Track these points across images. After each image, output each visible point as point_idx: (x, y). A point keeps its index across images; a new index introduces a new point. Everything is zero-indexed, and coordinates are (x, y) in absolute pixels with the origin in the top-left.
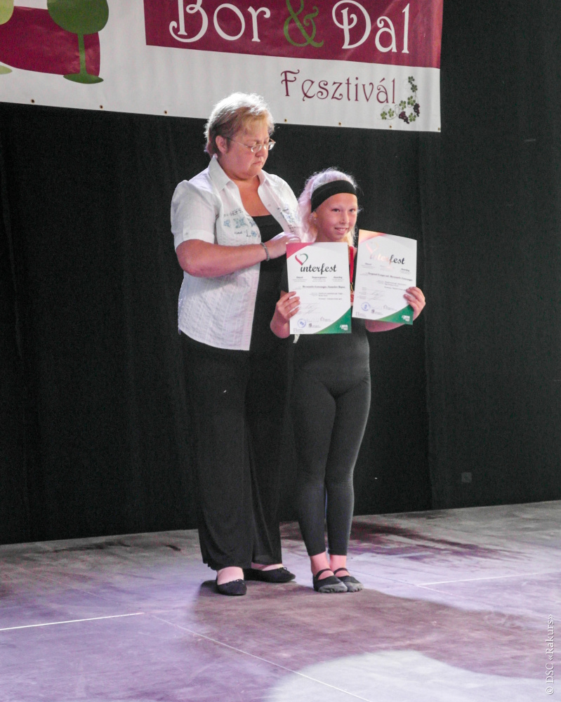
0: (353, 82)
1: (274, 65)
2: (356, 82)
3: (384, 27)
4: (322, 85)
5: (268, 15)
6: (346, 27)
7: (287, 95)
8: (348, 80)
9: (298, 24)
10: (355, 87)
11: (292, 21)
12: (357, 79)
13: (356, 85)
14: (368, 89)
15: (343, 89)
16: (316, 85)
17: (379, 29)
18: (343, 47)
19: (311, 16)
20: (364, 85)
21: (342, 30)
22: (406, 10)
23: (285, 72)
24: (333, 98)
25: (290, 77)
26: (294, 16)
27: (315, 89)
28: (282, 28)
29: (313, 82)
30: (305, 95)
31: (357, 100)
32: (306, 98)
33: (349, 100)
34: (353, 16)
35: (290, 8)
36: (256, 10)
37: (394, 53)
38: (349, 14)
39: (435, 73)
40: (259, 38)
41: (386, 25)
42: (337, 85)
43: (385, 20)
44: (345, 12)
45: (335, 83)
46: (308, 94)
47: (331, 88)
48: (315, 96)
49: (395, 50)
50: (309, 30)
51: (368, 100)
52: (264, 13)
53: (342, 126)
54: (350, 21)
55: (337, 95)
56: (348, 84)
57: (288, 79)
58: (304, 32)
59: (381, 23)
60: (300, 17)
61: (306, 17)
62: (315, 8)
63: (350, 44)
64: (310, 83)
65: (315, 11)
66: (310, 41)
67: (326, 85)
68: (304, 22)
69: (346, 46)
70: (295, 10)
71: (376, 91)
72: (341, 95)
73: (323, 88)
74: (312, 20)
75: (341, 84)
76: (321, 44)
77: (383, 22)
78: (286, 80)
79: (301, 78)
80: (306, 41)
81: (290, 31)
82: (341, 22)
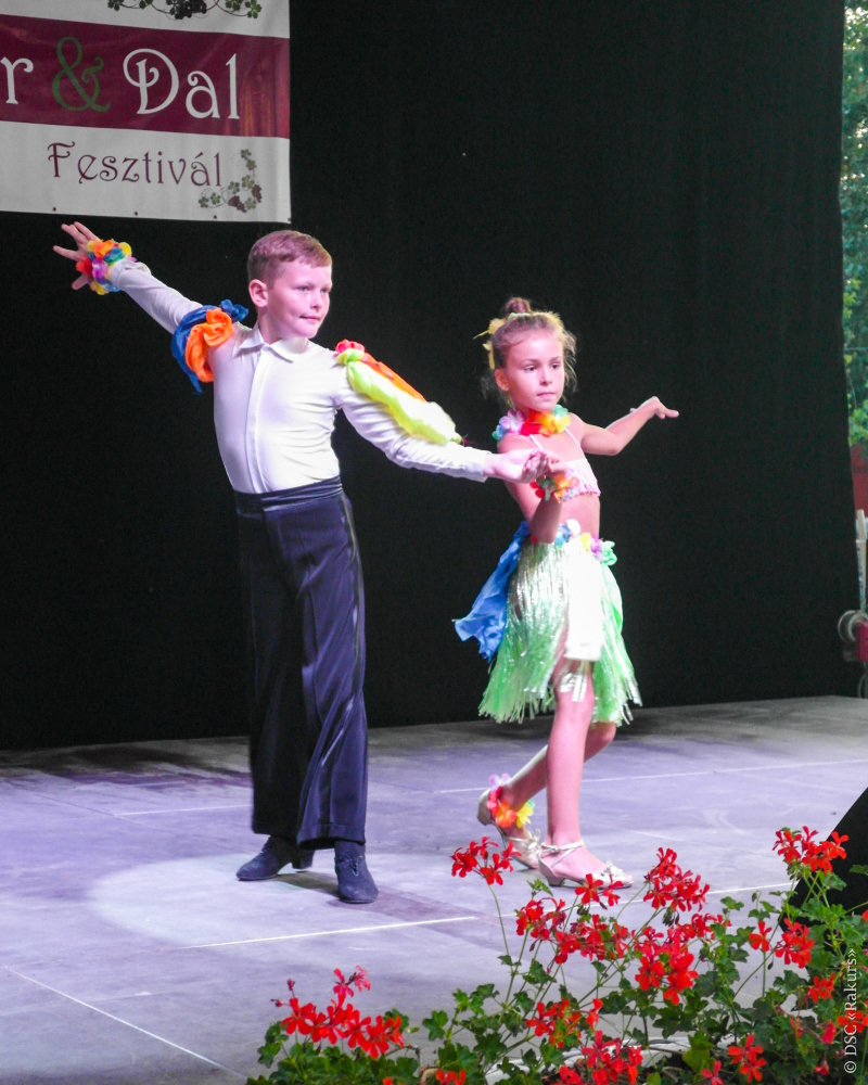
0: (154, 158)
1: (38, 136)
2: (159, 158)
3: (198, 85)
4: (107, 162)
5: (30, 67)
6: (143, 86)
7: (57, 175)
8: (147, 155)
9: (75, 81)
10: (157, 165)
11: (65, 77)
12: (160, 153)
13: (160, 163)
14: (178, 168)
15: (139, 168)
16: (98, 162)
17: (191, 87)
18: (139, 112)
19: (91, 71)
20: (171, 163)
21: (138, 89)
22: (232, 62)
23: (55, 145)
24: (124, 179)
25: (61, 151)
26: (68, 70)
27: (97, 167)
28: (50, 86)
29: (93, 159)
30: (83, 175)
31: (160, 181)
32: (83, 180)
33: (149, 181)
34: (154, 70)
35: (62, 59)
36: (12, 61)
37: (215, 119)
38: (148, 67)
39: (283, 146)
40: (17, 98)
41: (202, 82)
42: (130, 162)
43: (198, 76)
44: (142, 65)
45: (126, 160)
46: (87, 174)
47: (122, 167)
48: (98, 177)
49: (216, 115)
50: (89, 89)
51: (177, 182)
52: (24, 66)
53: (140, 216)
54: (150, 77)
55: (130, 175)
56: (147, 160)
57: (59, 154)
58: (81, 91)
59: (193, 80)
60: (77, 72)
61: (86, 71)
62: (98, 59)
63: (148, 107)
64: (90, 160)
65: (98, 64)
66: (91, 103)
67: (114, 161)
68: (83, 78)
69: (143, 110)
70: (70, 61)
71: (189, 171)
72: (136, 175)
73: (109, 166)
74: (94, 76)
75: (135, 161)
76: (107, 108)
77: (196, 79)
78: (56, 156)
79: (76, 153)
80: (83, 103)
81: (62, 90)
82: (135, 76)
